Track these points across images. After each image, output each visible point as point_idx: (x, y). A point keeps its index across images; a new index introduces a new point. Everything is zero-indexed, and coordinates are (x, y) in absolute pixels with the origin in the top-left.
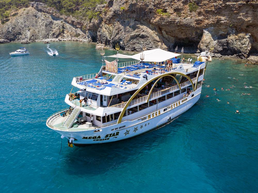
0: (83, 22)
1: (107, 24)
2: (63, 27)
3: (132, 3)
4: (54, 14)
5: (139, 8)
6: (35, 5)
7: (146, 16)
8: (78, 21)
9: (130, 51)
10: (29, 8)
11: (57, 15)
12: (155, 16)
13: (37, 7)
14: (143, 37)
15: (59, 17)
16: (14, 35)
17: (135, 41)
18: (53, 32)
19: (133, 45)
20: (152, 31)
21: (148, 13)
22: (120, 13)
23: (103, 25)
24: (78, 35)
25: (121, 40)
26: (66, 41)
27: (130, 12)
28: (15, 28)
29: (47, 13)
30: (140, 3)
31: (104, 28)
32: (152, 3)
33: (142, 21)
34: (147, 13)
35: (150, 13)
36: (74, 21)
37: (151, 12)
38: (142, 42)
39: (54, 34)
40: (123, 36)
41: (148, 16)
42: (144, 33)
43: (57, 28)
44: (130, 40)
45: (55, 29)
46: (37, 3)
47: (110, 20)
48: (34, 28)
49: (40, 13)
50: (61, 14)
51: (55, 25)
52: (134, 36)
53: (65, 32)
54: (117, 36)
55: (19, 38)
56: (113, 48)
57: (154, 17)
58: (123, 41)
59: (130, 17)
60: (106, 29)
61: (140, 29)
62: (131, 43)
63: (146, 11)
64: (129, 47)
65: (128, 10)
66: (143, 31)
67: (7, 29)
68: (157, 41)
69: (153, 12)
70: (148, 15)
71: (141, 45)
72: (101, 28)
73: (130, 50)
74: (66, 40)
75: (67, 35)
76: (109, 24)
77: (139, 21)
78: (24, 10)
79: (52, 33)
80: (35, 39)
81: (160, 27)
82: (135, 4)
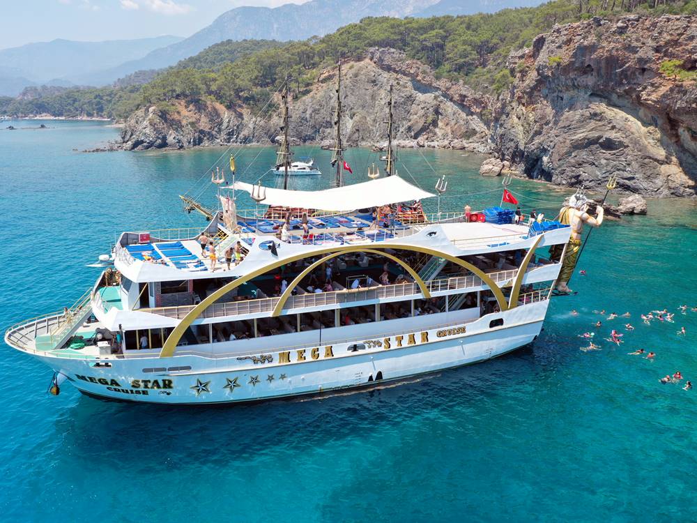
0: (488, 98)
1: (524, 105)
2: (437, 112)
3: (582, 43)
4: (419, 78)
5: (607, 58)
6: (378, 55)
7: (629, 83)
8: (475, 96)
9: (564, 184)
10: (362, 62)
11: (427, 78)
12: (657, 80)
13: (381, 60)
14: (609, 145)
15: (430, 85)
16: (314, 127)
17: (585, 157)
18: (409, 124)
19: (574, 169)
20: (643, 128)
21: (633, 73)
22: (550, 74)
23: (513, 109)
24: (470, 134)
25: (545, 151)
26: (434, 147)
27: (576, 70)
28: (319, 110)
29: (405, 74)
30: (610, 42)
31: (513, 116)
32: (650, 43)
33: (614, 97)
34: (629, 73)
35: (639, 74)
36: (465, 96)
37: (644, 70)
38: (604, 162)
39: (409, 129)
40: (551, 142)
41: (635, 81)
42: (613, 135)
43: (421, 112)
44: (569, 153)
45: (415, 117)
46: (383, 49)
47: (530, 95)
48: (364, 112)
49: (386, 75)
50: (438, 78)
51: (419, 105)
52: (581, 140)
53: (440, 124)
54: (537, 140)
55: (326, 134)
56: (525, 175)
57: (652, 85)
58: (551, 156)
59: (576, 84)
60: (519, 118)
61: (606, 122)
62: (573, 161)
63: (627, 65)
64: (563, 172)
65: (572, 63)
66: (613, 128)
67: (300, 112)
68: (656, 160)
69: (651, 69)
70: (633, 79)
71: (600, 170)
72: (507, 116)
73: (564, 182)
74: (436, 146)
75: (443, 131)
76: (529, 104)
77: (605, 98)
78: (351, 67)
79: (406, 124)
80: (363, 138)
81: (672, 116)
82: (592, 48)
